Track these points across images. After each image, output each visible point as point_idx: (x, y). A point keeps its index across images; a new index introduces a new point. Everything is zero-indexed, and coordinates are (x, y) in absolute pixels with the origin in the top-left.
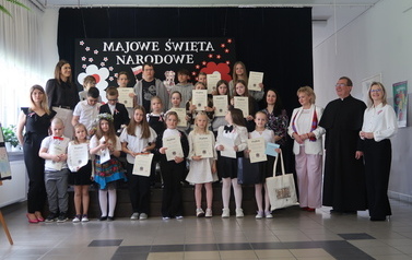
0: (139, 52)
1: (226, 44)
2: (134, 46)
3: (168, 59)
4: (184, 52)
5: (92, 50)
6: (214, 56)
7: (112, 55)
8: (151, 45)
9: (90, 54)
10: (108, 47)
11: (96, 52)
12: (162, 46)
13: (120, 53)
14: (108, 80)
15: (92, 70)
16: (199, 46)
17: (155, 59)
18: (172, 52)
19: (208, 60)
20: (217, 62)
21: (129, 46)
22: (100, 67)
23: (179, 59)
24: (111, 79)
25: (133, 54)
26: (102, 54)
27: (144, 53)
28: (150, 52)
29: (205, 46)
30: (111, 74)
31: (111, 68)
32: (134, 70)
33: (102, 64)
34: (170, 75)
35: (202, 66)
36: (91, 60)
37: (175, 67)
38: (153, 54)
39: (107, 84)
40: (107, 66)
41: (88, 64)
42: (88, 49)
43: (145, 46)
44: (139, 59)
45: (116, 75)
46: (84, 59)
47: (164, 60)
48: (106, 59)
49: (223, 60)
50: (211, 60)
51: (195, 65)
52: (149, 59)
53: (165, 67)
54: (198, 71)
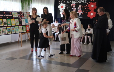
3: (80, 2)
13: (68, 0)
14: (65, 7)
15: (61, 4)
17: (77, 2)
20: (93, 2)
22: (63, 4)
23: (83, 2)
24: (66, 7)
25: (71, 0)
30: (66, 6)
31: (66, 4)
32: (71, 4)
33: (64, 3)
34: (80, 6)
35: (89, 3)
36: (61, 2)
37: (81, 4)
38: (76, 0)
40: (65, 4)
44: (73, 2)
46: (60, 2)
48: (65, 2)
49: (94, 2)
50: (91, 2)
51: (87, 3)
52: (75, 2)
53: (79, 4)
54: (87, 5)
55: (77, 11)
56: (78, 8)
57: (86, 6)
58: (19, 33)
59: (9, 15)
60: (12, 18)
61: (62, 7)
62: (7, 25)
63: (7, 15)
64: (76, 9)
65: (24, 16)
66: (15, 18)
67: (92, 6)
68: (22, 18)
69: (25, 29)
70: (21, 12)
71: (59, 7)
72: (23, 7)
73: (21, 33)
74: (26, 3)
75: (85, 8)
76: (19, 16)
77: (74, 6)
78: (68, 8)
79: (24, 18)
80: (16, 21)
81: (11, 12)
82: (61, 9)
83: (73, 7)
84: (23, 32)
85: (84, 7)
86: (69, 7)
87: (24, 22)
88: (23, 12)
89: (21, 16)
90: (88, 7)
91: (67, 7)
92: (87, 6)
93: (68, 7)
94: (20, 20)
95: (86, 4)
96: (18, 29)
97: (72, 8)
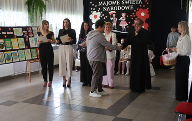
2: (110, 3)
3: (123, 8)
4: (129, 4)
5: (95, 5)
6: (142, 6)
7: (102, 7)
8: (116, 2)
10: (100, 4)
11: (96, 6)
12: (121, 2)
13: (105, 6)
15: (94, 13)
16: (136, 2)
17: (118, 8)
18: (125, 5)
19: (139, 8)
20: (143, 8)
21: (108, 3)
22: (97, 12)
23: (127, 8)
24: (101, 17)
25: (109, 6)
26: (98, 7)
27: (113, 6)
29: (138, 2)
30: (101, 15)
31: (101, 12)
32: (110, 13)
34: (124, 15)
35: (137, 10)
36: (94, 9)
37: (125, 11)
38: (117, 6)
40: (100, 12)
41: (93, 11)
42: (93, 5)
43: (114, 3)
44: (112, 8)
45: (103, 15)
46: (92, 9)
47: (121, 8)
48: (99, 9)
49: (146, 8)
51: (134, 10)
52: (116, 8)
53: (122, 11)
54: (135, 13)
55: (118, 22)
56: (121, 19)
57: (132, 14)
58: (26, 60)
59: (8, 33)
60: (12, 36)
61: (95, 17)
62: (4, 49)
64: (117, 20)
65: (32, 33)
66: (18, 37)
67: (143, 14)
68: (30, 37)
69: (34, 55)
70: (29, 27)
71: (91, 17)
72: (31, 20)
73: (29, 60)
74: (36, 12)
75: (131, 17)
76: (24, 34)
77: (114, 15)
78: (104, 18)
79: (33, 37)
80: (20, 42)
81: (12, 28)
82: (94, 21)
83: (112, 17)
84: (32, 59)
85: (129, 16)
86: (106, 17)
87: (33, 42)
88: (31, 27)
89: (28, 33)
90: (136, 17)
91: (103, 17)
92: (135, 14)
94: (27, 40)
96: (24, 54)
97: (112, 19)
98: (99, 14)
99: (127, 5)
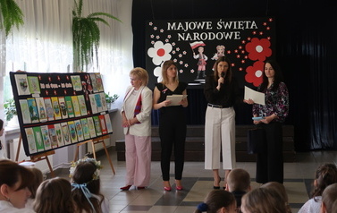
0: (196, 30)
1: (268, 22)
2: (192, 26)
3: (220, 36)
4: (232, 29)
5: (159, 29)
6: (258, 33)
7: (174, 33)
8: (206, 24)
9: (157, 33)
10: (171, 26)
11: (162, 31)
12: (215, 25)
13: (181, 31)
14: (171, 53)
15: (159, 45)
16: (245, 25)
17: (209, 36)
18: (223, 30)
19: (252, 36)
20: (260, 37)
21: (188, 26)
22: (165, 43)
23: (229, 36)
24: (174, 52)
25: (191, 32)
26: (167, 32)
27: (200, 31)
28: (205, 30)
29: (250, 25)
30: (174, 48)
31: (174, 44)
32: (192, 45)
33: (167, 41)
34: (221, 49)
35: (247, 41)
36: (158, 37)
37: (223, 42)
38: (207, 31)
39: (170, 57)
40: (170, 42)
41: (156, 40)
42: (155, 28)
43: (201, 26)
44: (196, 36)
45: (178, 49)
46: (152, 36)
47: (216, 36)
48: (169, 36)
49: (265, 36)
50: (255, 36)
51: (241, 40)
52: (204, 36)
53: (217, 43)
54: (244, 46)
56: (216, 57)
57: (238, 49)
61: (161, 53)
63: (63, 86)
64: (207, 58)
65: (91, 84)
67: (259, 49)
69: (98, 128)
71: (152, 53)
75: (237, 54)
76: (83, 86)
77: (201, 50)
78: (180, 56)
79: (93, 93)
80: (81, 103)
81: (69, 75)
82: (157, 60)
83: (197, 53)
84: (97, 137)
85: (233, 52)
86: (185, 53)
87: (94, 104)
88: (89, 75)
90: (246, 53)
91: (178, 53)
92: (244, 49)
93: (181, 52)
94: (87, 99)
95: (239, 42)
97: (196, 57)
98: (168, 48)
99: (228, 31)
